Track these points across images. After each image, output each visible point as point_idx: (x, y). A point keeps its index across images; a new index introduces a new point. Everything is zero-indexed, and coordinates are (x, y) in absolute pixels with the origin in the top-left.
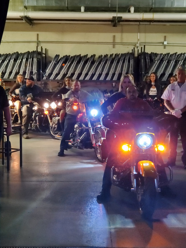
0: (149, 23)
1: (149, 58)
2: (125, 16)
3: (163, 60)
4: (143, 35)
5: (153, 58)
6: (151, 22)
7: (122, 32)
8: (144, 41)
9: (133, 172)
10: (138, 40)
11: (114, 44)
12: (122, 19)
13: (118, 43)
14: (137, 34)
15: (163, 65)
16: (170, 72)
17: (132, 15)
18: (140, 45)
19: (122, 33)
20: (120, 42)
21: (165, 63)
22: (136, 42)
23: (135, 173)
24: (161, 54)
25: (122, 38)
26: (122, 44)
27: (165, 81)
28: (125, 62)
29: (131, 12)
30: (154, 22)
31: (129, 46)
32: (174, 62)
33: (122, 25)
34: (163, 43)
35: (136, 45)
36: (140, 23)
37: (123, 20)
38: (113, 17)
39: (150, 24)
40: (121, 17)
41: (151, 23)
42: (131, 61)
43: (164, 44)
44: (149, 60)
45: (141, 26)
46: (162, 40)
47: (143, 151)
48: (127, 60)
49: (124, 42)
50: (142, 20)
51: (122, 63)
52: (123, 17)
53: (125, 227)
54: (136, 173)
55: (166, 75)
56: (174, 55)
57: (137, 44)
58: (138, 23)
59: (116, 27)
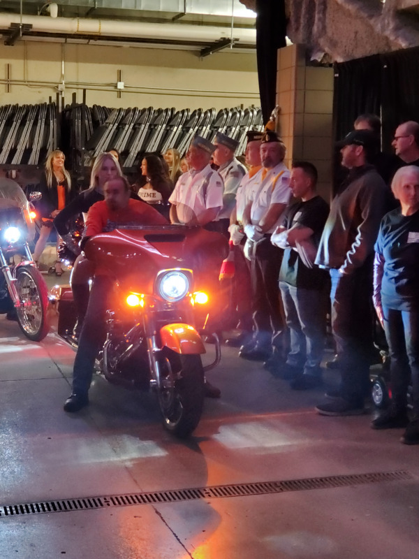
0: (86, 41)
1: (90, 117)
2: (38, 23)
3: (124, 122)
4: (72, 66)
5: (99, 117)
6: (92, 39)
7: (26, 57)
8: (74, 80)
9: (152, 348)
10: (62, 76)
11: (8, 83)
12: (31, 30)
13: (17, 82)
14: (60, 63)
15: (124, 132)
16: (140, 149)
17: (53, 22)
18: (66, 88)
19: (27, 59)
20: (22, 79)
21: (128, 129)
22: (58, 81)
23: (156, 349)
24: (120, 110)
25: (25, 71)
26: (26, 83)
27: (128, 168)
28: (39, 124)
29: (52, 15)
30: (99, 39)
31: (41, 89)
32: (147, 127)
33: (25, 43)
34: (116, 87)
35: (57, 87)
36: (68, 40)
37: (33, 32)
38: (12, 24)
39: (88, 44)
40: (30, 26)
41: (92, 42)
42: (51, 121)
43: (119, 87)
44: (91, 122)
45: (67, 46)
46: (113, 79)
47: (167, 305)
48: (44, 120)
49: (30, 79)
50: (74, 35)
51: (31, 125)
52: (34, 26)
53: (149, 456)
54: (159, 350)
55: (132, 154)
56: (147, 112)
57: (60, 85)
58: (62, 40)
59: (13, 45)
